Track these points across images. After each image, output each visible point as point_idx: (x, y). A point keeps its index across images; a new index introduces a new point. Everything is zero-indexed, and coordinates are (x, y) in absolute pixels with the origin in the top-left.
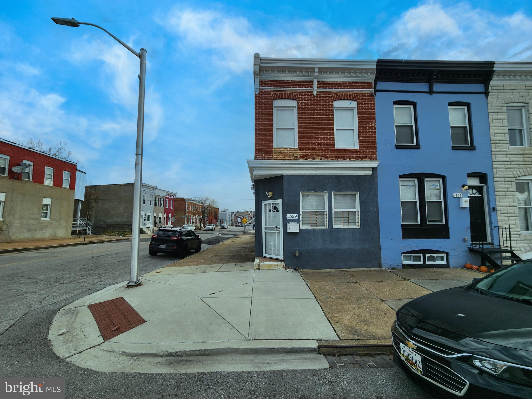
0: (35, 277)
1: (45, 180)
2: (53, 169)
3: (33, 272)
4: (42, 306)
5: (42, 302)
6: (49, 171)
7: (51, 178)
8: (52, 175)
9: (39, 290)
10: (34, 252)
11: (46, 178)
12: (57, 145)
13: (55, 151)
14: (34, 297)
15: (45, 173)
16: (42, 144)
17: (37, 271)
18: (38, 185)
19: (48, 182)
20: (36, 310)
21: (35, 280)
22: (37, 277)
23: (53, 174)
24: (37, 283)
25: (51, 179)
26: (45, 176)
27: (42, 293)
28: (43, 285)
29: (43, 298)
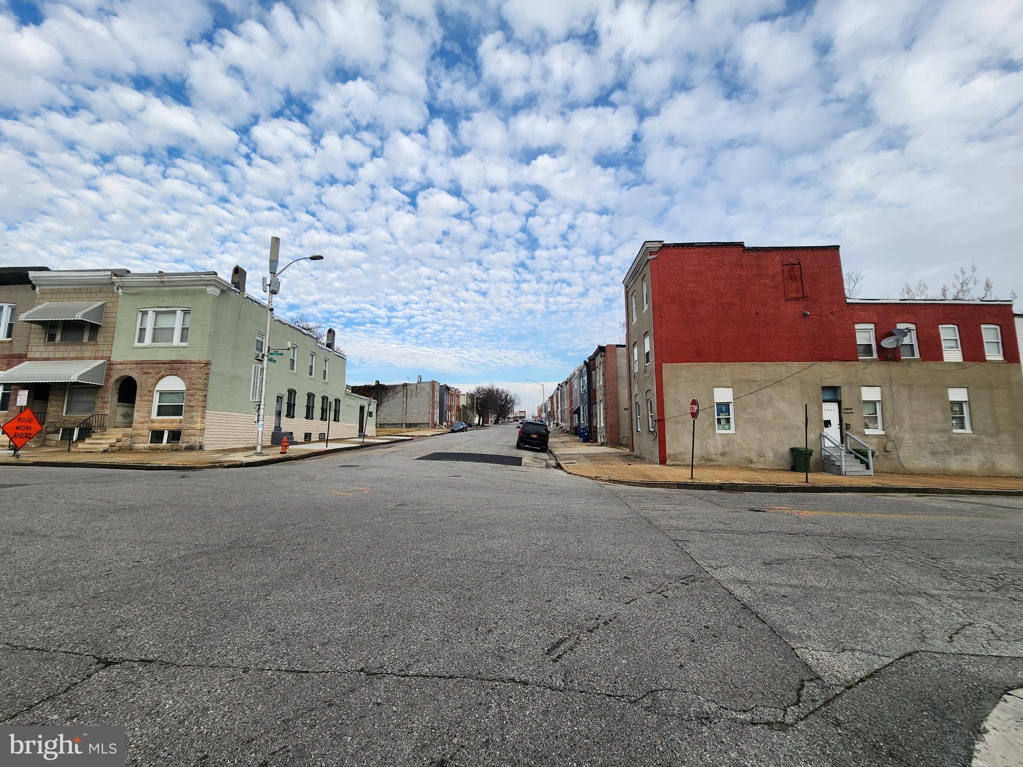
0: (941, 558)
1: (944, 352)
2: (956, 326)
3: (939, 545)
4: (953, 651)
5: (955, 638)
6: (948, 333)
7: (955, 346)
8: (956, 340)
9: (949, 596)
10: (947, 499)
11: (946, 347)
12: (957, 277)
13: (955, 291)
14: (933, 613)
15: (942, 338)
16: (926, 288)
17: (947, 545)
18: (933, 365)
19: (953, 355)
20: (937, 655)
21: (941, 564)
22: (947, 558)
23: (958, 338)
24: (944, 574)
25: (957, 348)
26: (944, 344)
27: (955, 608)
28: (959, 585)
29: (958, 626)
